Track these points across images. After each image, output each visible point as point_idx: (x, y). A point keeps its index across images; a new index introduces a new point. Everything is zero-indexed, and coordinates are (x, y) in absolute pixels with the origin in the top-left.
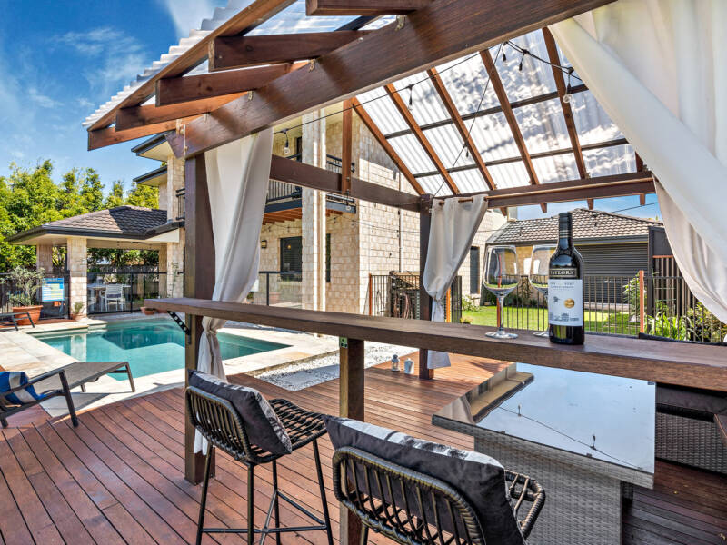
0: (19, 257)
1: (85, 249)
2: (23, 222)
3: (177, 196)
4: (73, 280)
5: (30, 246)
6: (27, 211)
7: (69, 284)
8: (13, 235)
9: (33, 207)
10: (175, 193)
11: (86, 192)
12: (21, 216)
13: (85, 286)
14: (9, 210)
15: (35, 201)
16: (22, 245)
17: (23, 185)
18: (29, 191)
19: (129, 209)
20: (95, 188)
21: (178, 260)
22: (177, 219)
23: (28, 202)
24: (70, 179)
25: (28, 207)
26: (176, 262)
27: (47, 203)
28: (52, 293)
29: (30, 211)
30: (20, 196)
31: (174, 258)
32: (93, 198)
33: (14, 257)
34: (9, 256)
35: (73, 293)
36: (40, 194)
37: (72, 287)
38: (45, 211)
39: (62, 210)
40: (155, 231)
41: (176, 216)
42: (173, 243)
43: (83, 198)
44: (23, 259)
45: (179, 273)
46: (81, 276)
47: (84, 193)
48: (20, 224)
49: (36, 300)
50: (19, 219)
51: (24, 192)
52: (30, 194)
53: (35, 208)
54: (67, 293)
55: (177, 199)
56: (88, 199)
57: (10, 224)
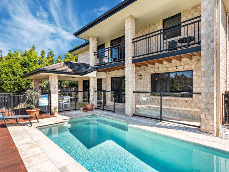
0: (25, 84)
1: (57, 81)
2: (26, 70)
3: (94, 55)
4: (52, 95)
5: (29, 80)
6: (27, 65)
7: (50, 97)
8: (23, 75)
9: (30, 64)
10: (94, 54)
11: (49, 58)
12: (25, 67)
13: (57, 98)
14: (21, 65)
15: (31, 61)
16: (26, 79)
17: (26, 55)
18: (28, 57)
19: (71, 62)
20: (52, 56)
21: (95, 85)
22: (95, 66)
23: (28, 62)
24: (43, 52)
25: (28, 64)
26: (94, 86)
27: (35, 62)
28: (43, 102)
29: (29, 65)
30: (25, 59)
31: (93, 84)
32: (52, 60)
33: (23, 84)
34: (21, 84)
35: (52, 102)
36: (32, 58)
37: (52, 99)
38: (34, 65)
39: (40, 65)
40: (87, 71)
41: (94, 64)
42: (93, 77)
43: (48, 60)
44: (26, 85)
45: (95, 91)
46: (56, 94)
47: (48, 58)
48: (25, 71)
49: (37, 106)
50: (25, 69)
51: (26, 58)
52: (29, 58)
53: (31, 64)
54: (50, 102)
55: (94, 57)
56: (50, 60)
57: (21, 71)
